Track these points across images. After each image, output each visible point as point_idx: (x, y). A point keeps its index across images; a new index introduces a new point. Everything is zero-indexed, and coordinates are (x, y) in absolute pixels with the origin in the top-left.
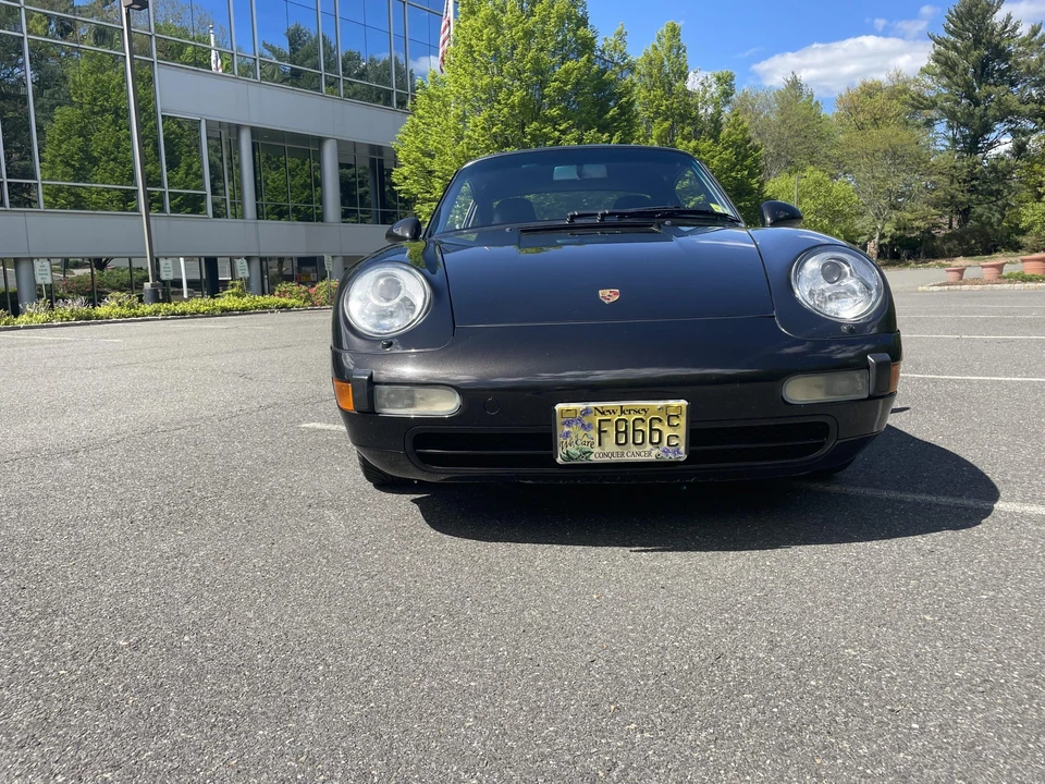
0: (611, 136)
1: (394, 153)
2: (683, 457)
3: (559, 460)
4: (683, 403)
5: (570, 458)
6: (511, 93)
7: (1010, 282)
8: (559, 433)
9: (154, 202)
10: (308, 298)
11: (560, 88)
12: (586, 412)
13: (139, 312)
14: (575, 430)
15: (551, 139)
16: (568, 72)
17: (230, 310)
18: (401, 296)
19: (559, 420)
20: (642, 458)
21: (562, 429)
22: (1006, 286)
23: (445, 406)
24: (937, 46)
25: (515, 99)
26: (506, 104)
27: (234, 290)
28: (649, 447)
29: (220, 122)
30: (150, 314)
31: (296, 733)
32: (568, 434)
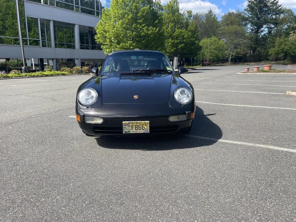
0: (156, 28)
1: (95, 31)
2: (149, 132)
3: (124, 133)
4: (148, 121)
5: (126, 132)
6: (128, 16)
7: (260, 72)
8: (123, 127)
9: (25, 42)
10: (70, 72)
11: (142, 14)
12: (129, 123)
13: (21, 75)
14: (127, 127)
15: (139, 28)
16: (144, 10)
17: (48, 75)
18: (91, 96)
19: (123, 125)
20: (141, 132)
21: (124, 127)
22: (259, 73)
23: (100, 121)
24: (249, 3)
25: (130, 17)
26: (127, 18)
27: (49, 69)
28: (142, 130)
29: (44, 19)
30: (24, 76)
31: (68, 188)
32: (125, 128)
